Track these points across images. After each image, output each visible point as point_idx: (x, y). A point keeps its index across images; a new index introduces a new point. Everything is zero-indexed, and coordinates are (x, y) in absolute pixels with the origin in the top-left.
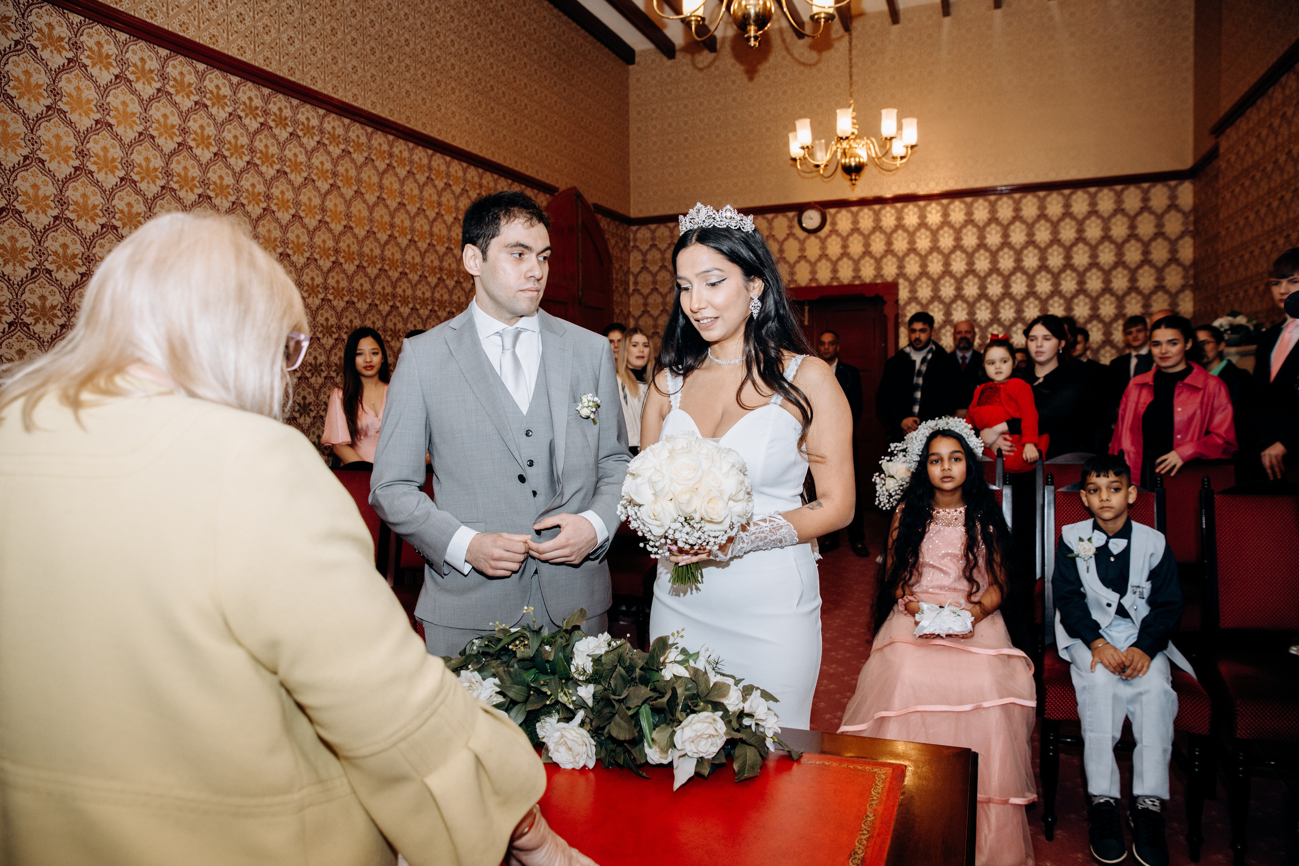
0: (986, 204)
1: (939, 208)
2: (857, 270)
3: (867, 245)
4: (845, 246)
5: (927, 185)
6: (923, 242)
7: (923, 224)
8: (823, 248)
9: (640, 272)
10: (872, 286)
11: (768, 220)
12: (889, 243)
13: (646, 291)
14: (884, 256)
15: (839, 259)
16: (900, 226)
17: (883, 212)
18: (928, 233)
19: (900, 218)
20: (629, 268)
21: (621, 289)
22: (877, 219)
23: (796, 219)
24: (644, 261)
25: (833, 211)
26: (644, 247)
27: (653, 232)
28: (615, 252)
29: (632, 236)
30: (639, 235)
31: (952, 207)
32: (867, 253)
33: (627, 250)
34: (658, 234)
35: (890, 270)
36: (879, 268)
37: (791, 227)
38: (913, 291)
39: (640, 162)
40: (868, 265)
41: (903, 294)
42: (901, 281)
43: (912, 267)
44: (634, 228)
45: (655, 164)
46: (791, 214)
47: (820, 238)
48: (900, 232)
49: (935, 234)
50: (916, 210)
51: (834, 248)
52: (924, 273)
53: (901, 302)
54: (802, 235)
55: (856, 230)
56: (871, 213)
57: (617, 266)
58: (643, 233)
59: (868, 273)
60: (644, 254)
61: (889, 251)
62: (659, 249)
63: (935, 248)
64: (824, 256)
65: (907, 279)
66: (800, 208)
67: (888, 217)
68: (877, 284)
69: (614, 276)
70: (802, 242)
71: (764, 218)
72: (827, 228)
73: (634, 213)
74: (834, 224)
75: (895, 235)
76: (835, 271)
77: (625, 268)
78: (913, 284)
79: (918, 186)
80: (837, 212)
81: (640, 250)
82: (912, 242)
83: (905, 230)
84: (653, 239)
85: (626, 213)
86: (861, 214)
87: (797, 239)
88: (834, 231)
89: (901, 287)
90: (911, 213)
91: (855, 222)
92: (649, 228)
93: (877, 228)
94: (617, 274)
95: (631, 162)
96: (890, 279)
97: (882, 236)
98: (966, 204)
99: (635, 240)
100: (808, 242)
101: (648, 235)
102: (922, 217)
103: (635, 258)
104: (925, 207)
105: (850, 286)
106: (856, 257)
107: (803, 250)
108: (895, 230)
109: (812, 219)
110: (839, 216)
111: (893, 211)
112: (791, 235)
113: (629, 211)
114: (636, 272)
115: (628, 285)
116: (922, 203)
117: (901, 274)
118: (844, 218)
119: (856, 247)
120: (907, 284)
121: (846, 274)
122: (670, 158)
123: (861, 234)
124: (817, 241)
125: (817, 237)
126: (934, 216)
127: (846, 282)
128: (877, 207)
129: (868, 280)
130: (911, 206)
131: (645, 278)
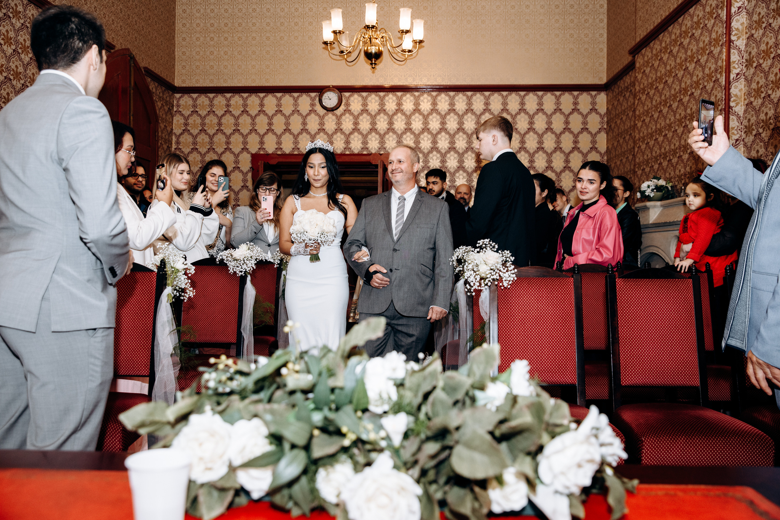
0: (465, 98)
1: (429, 98)
2: (365, 143)
3: (373, 123)
4: (356, 124)
6: (417, 124)
7: (417, 110)
8: (339, 123)
9: (181, 134)
10: (377, 155)
11: (294, 98)
12: (391, 123)
14: (386, 133)
15: (351, 133)
16: (399, 110)
17: (387, 98)
18: (421, 117)
19: (399, 104)
20: (172, 129)
21: (165, 147)
22: (382, 104)
23: (317, 99)
24: (186, 124)
25: (347, 94)
26: (187, 113)
27: (195, 100)
28: (161, 113)
29: (175, 102)
30: (182, 102)
31: (439, 98)
32: (373, 129)
33: (171, 114)
34: (198, 102)
35: (390, 143)
36: (382, 142)
37: (312, 105)
39: (184, 39)
40: (374, 139)
44: (178, 95)
45: (198, 43)
46: (313, 95)
47: (337, 116)
48: (399, 115)
49: (426, 118)
50: (412, 98)
51: (347, 124)
54: (322, 111)
55: (365, 111)
56: (377, 98)
57: (162, 126)
58: (186, 101)
59: (374, 145)
60: (186, 119)
61: (391, 129)
62: (200, 115)
63: (426, 129)
64: (339, 130)
66: (321, 90)
69: (160, 134)
70: (322, 118)
71: (291, 96)
72: (342, 108)
73: (178, 83)
74: (348, 105)
75: (395, 117)
76: (347, 142)
77: (169, 129)
80: (350, 96)
81: (182, 115)
82: (408, 123)
83: (403, 113)
84: (195, 106)
85: (171, 81)
86: (369, 99)
87: (318, 115)
88: (347, 111)
90: (408, 101)
91: (365, 105)
92: (191, 97)
93: (382, 110)
94: (162, 133)
95: (176, 39)
97: (386, 117)
98: (450, 96)
99: (178, 106)
100: (326, 118)
101: (190, 102)
102: (417, 104)
103: (177, 121)
104: (419, 96)
105: (359, 155)
106: (365, 132)
107: (322, 124)
108: (395, 114)
109: (330, 99)
110: (352, 99)
111: (394, 98)
112: (312, 111)
113: (174, 79)
114: (178, 134)
115: (172, 143)
116: (417, 94)
118: (356, 101)
119: (365, 124)
121: (356, 146)
122: (212, 39)
123: (369, 114)
124: (334, 117)
125: (333, 115)
126: (426, 104)
127: (356, 152)
128: (382, 94)
129: (373, 151)
130: (408, 95)
131: (186, 139)
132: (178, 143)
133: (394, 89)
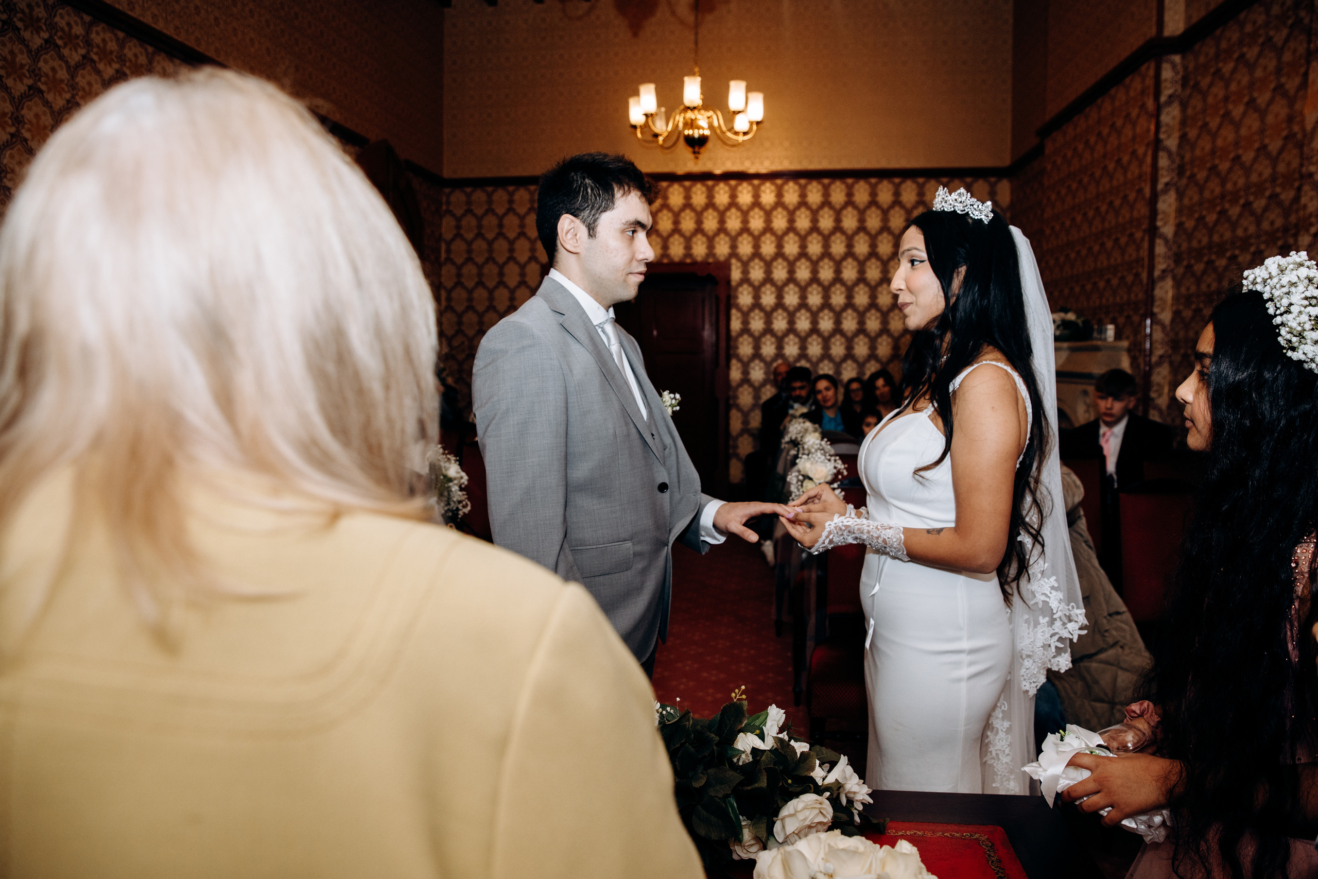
0: (820, 187)
1: (773, 188)
2: (688, 247)
3: (699, 222)
4: (676, 222)
5: (762, 163)
6: (757, 222)
7: (757, 204)
9: (453, 240)
10: (705, 264)
12: (722, 221)
13: (459, 261)
14: (716, 234)
15: (671, 235)
16: (733, 203)
17: (716, 189)
18: (762, 213)
19: (733, 196)
20: (441, 234)
22: (710, 196)
24: (458, 227)
26: (459, 212)
27: (469, 196)
28: (428, 215)
29: (444, 199)
30: (453, 199)
31: (786, 187)
32: (699, 230)
33: (440, 214)
34: (473, 198)
35: (722, 249)
36: (711, 246)
38: (745, 272)
39: (454, 117)
40: (699, 242)
41: (736, 274)
42: (734, 261)
43: (745, 248)
44: (447, 190)
45: (472, 121)
48: (733, 210)
49: (768, 215)
50: (750, 188)
52: (757, 254)
53: (734, 283)
55: (688, 205)
56: (704, 189)
57: (430, 230)
58: (458, 197)
59: (699, 250)
60: (458, 220)
61: (722, 229)
62: (475, 215)
63: (768, 229)
65: (739, 258)
67: (722, 196)
68: (709, 264)
73: (447, 174)
74: (666, 198)
75: (728, 213)
77: (437, 234)
78: (745, 266)
79: (753, 163)
80: (669, 186)
81: (453, 215)
82: (745, 221)
83: (738, 208)
84: (469, 203)
85: (438, 172)
86: (694, 189)
89: (733, 268)
90: (745, 191)
91: (688, 197)
92: (464, 192)
93: (710, 204)
95: (445, 117)
96: (722, 259)
97: (715, 214)
98: (800, 186)
99: (448, 203)
101: (463, 198)
102: (756, 196)
103: (448, 224)
104: (759, 186)
105: (681, 264)
106: (688, 234)
108: (728, 208)
110: (671, 190)
111: (726, 189)
113: (441, 169)
114: (449, 240)
116: (756, 182)
117: (734, 254)
118: (676, 193)
119: (688, 224)
120: (739, 264)
121: (677, 251)
122: (490, 115)
123: (694, 210)
126: (768, 196)
127: (677, 259)
128: (710, 183)
129: (699, 259)
130: (745, 185)
131: (459, 246)
132: (448, 251)
133: (727, 176)
